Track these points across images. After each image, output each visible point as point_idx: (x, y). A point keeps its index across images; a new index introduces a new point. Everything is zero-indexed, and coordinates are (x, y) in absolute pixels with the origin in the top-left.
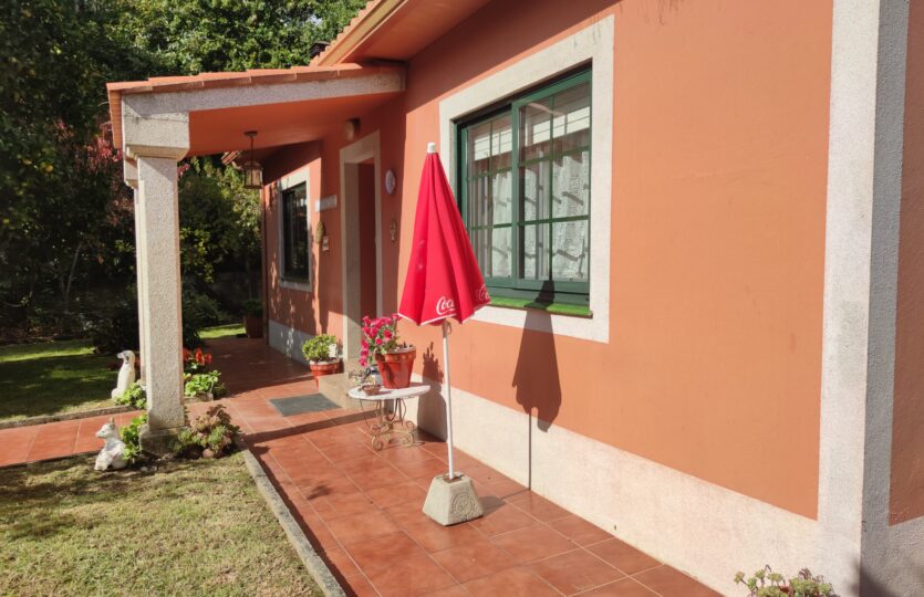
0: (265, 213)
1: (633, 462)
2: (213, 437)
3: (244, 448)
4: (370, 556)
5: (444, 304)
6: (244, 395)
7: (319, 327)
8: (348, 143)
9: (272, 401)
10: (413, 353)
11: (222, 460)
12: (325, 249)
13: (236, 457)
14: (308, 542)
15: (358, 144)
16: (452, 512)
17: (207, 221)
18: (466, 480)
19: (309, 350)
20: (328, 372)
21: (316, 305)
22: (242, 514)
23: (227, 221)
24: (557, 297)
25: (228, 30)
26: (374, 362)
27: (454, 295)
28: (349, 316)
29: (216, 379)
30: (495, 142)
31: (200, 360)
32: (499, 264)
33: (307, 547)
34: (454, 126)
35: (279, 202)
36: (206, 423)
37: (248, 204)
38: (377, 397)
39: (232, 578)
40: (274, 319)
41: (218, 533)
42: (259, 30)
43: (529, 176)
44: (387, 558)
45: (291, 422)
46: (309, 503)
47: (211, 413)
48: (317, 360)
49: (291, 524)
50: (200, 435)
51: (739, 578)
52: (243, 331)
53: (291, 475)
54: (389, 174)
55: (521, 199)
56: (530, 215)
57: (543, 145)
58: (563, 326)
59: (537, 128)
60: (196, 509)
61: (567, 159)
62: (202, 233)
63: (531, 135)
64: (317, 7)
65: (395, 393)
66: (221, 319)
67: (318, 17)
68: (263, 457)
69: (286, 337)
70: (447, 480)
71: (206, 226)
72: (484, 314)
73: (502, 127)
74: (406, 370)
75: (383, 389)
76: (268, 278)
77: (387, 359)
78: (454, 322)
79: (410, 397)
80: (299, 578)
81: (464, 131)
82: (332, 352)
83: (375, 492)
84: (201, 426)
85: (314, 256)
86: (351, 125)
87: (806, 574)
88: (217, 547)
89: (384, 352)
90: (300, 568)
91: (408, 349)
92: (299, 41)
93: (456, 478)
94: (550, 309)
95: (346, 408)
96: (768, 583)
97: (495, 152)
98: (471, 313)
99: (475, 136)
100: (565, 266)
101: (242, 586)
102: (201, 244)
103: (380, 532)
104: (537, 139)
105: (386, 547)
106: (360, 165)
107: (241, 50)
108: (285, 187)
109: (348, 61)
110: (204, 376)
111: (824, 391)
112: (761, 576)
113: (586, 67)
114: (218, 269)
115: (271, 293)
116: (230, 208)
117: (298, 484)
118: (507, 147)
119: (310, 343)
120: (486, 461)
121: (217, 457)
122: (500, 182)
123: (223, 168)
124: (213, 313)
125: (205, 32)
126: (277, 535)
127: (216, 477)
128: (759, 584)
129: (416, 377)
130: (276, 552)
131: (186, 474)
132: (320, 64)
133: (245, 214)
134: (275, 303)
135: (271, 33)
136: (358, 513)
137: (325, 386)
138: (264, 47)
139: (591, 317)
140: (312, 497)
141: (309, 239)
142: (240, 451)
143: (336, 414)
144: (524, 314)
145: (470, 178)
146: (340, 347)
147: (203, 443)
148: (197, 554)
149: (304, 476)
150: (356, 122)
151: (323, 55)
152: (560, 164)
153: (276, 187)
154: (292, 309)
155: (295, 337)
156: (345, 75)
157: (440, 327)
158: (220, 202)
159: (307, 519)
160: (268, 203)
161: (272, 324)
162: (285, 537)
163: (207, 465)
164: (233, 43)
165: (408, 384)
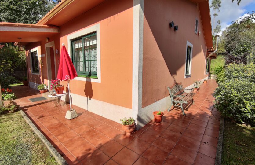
0: (27, 57)
1: (105, 103)
2: (11, 108)
3: (20, 110)
4: (52, 128)
5: (67, 77)
6: (22, 98)
7: (42, 83)
8: (47, 43)
9: (30, 99)
10: (63, 87)
11: (14, 113)
12: (42, 65)
13: (18, 112)
14: (36, 128)
15: (50, 43)
16: (71, 117)
17: (11, 59)
18: (74, 110)
19: (39, 87)
20: (44, 92)
21: (41, 78)
22: (19, 124)
23: (17, 59)
24: (92, 75)
25: (16, 14)
26: (54, 89)
27: (70, 75)
28: (49, 80)
29: (13, 95)
30: (79, 45)
31: (8, 91)
32: (81, 69)
33: (36, 129)
34: (71, 41)
35: (31, 55)
36: (9, 105)
37: (23, 55)
38: (55, 96)
39: (15, 138)
40: (31, 81)
41: (12, 129)
42: (25, 16)
43: (86, 52)
44: (56, 128)
45: (34, 103)
46: (38, 120)
47: (11, 103)
48: (41, 90)
49: (32, 125)
50: (7, 108)
51: (121, 120)
52: (23, 84)
53: (33, 114)
54: (57, 50)
55: (84, 56)
56: (87, 59)
57: (88, 46)
58: (93, 80)
59: (87, 43)
60: (6, 125)
61: (93, 49)
62: (10, 61)
63: (86, 44)
64: (40, 13)
65: (59, 95)
66: (16, 82)
67: (41, 15)
68: (26, 111)
69: (34, 85)
70: (70, 111)
71: (11, 60)
72: (76, 78)
73: (80, 42)
74: (62, 90)
75: (57, 95)
76: (29, 72)
77: (57, 88)
78: (70, 80)
79: (63, 96)
80: (33, 135)
81: (73, 42)
82: (45, 87)
83: (54, 115)
84: (7, 106)
85: (40, 67)
86: (47, 39)
87: (131, 118)
88: (11, 132)
89: (56, 87)
90: (34, 133)
91: (62, 86)
92: (36, 19)
93: (72, 110)
94: (90, 77)
95: (49, 99)
96: (125, 120)
97: (79, 47)
98: (73, 78)
99: (75, 44)
100: (94, 69)
101: (18, 139)
102: (10, 64)
103: (55, 123)
104: (87, 45)
105: (56, 126)
106: (50, 48)
107: (20, 20)
108: (32, 52)
109: (45, 24)
110: (10, 95)
111: (133, 89)
112: (124, 119)
113: (95, 32)
114: (15, 70)
115: (29, 75)
116: (18, 56)
117: (35, 116)
118: (82, 46)
119: (40, 86)
120: (79, 107)
121: (13, 112)
122: (81, 53)
123: (15, 47)
124: (14, 80)
125: (9, 14)
126: (28, 127)
127: (12, 117)
128: (124, 120)
129: (65, 91)
130: (28, 131)
131: (3, 117)
132: (38, 24)
133: (22, 57)
134: (31, 78)
135: (28, 17)
136: (50, 120)
137: (43, 95)
138: (26, 19)
139: (98, 78)
140: (39, 118)
141: (39, 63)
142: (19, 110)
143: (46, 101)
144: (86, 78)
145: (75, 52)
146: (47, 87)
147: (8, 110)
148: (5, 135)
149: (37, 114)
150: (49, 39)
151: (38, 22)
152: (92, 50)
153: (29, 52)
154: (35, 79)
155: (36, 85)
156: (44, 27)
157: (67, 81)
158: (15, 55)
159: (37, 123)
160: (27, 55)
161: (30, 82)
162: (30, 127)
163: (10, 114)
164: (17, 17)
165: (63, 93)
